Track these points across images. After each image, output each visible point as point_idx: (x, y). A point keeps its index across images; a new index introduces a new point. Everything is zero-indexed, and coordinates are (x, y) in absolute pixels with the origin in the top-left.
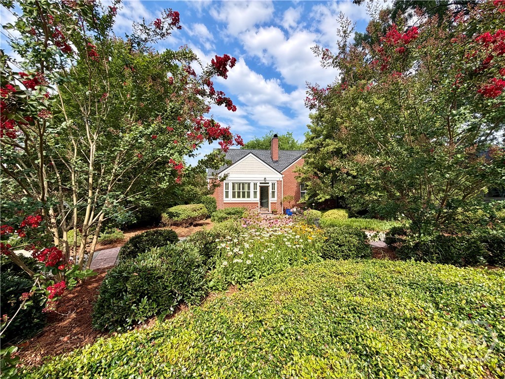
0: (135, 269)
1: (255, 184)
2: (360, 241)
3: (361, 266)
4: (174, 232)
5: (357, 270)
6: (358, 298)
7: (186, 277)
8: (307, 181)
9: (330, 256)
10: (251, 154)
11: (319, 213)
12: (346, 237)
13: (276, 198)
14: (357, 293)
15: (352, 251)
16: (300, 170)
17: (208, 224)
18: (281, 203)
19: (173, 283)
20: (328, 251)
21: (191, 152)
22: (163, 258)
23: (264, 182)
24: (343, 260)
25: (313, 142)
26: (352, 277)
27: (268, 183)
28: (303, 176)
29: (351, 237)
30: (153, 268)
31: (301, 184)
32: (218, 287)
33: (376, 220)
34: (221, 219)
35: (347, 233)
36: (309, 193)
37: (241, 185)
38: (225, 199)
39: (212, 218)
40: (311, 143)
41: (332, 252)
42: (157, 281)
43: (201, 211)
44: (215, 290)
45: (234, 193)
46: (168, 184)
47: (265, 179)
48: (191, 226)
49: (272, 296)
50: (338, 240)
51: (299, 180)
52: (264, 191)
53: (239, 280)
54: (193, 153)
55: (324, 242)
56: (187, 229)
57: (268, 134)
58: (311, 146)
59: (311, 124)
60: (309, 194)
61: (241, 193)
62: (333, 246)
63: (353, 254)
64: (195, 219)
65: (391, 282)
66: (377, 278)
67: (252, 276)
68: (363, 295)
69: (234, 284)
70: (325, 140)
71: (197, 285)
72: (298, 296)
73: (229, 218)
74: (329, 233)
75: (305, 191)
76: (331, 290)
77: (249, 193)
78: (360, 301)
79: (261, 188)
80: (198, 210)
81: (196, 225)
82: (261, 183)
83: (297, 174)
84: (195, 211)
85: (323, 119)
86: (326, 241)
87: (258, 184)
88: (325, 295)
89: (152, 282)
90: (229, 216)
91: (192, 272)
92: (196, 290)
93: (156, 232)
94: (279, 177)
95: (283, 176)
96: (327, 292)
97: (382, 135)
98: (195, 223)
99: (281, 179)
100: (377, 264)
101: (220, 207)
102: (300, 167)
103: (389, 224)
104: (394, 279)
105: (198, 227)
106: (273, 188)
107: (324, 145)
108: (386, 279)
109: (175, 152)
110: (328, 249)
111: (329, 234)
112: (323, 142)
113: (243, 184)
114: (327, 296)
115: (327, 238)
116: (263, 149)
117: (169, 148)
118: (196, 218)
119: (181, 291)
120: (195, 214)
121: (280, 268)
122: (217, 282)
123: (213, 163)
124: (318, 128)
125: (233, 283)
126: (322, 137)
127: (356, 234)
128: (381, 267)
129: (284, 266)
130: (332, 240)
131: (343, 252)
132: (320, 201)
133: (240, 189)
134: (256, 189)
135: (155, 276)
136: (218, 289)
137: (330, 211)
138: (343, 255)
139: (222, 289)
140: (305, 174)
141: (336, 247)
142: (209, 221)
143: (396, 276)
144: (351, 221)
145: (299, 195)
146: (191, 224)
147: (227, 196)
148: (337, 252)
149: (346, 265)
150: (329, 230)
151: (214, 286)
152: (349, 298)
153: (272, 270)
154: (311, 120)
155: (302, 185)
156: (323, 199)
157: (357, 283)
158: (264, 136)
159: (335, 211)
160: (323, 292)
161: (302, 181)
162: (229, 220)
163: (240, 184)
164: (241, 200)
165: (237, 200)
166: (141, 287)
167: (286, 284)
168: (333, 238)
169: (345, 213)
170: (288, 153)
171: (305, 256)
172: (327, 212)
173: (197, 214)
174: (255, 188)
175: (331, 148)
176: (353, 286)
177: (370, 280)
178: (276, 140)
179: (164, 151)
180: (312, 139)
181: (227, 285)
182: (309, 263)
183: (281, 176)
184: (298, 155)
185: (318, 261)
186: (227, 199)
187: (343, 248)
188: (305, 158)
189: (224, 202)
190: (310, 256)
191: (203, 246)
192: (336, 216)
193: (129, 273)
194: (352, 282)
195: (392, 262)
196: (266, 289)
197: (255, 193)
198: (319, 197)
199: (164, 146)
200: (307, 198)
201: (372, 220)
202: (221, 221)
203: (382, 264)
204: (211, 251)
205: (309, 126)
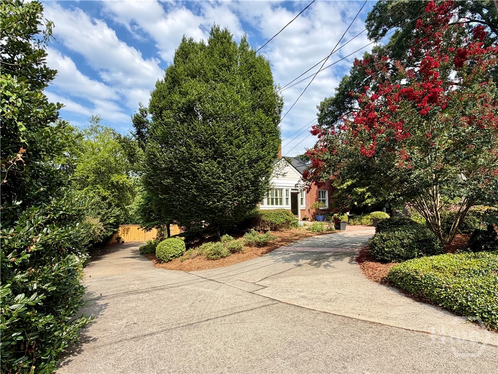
1: (287, 191)
13: (304, 205)
23: (294, 188)
27: (298, 190)
47: (295, 185)
61: (274, 200)
77: (281, 199)
79: (292, 194)
87: (290, 191)
106: (302, 195)
113: (276, 190)
134: (288, 196)
163: (273, 190)
164: (275, 207)
165: (271, 207)
197: (287, 199)
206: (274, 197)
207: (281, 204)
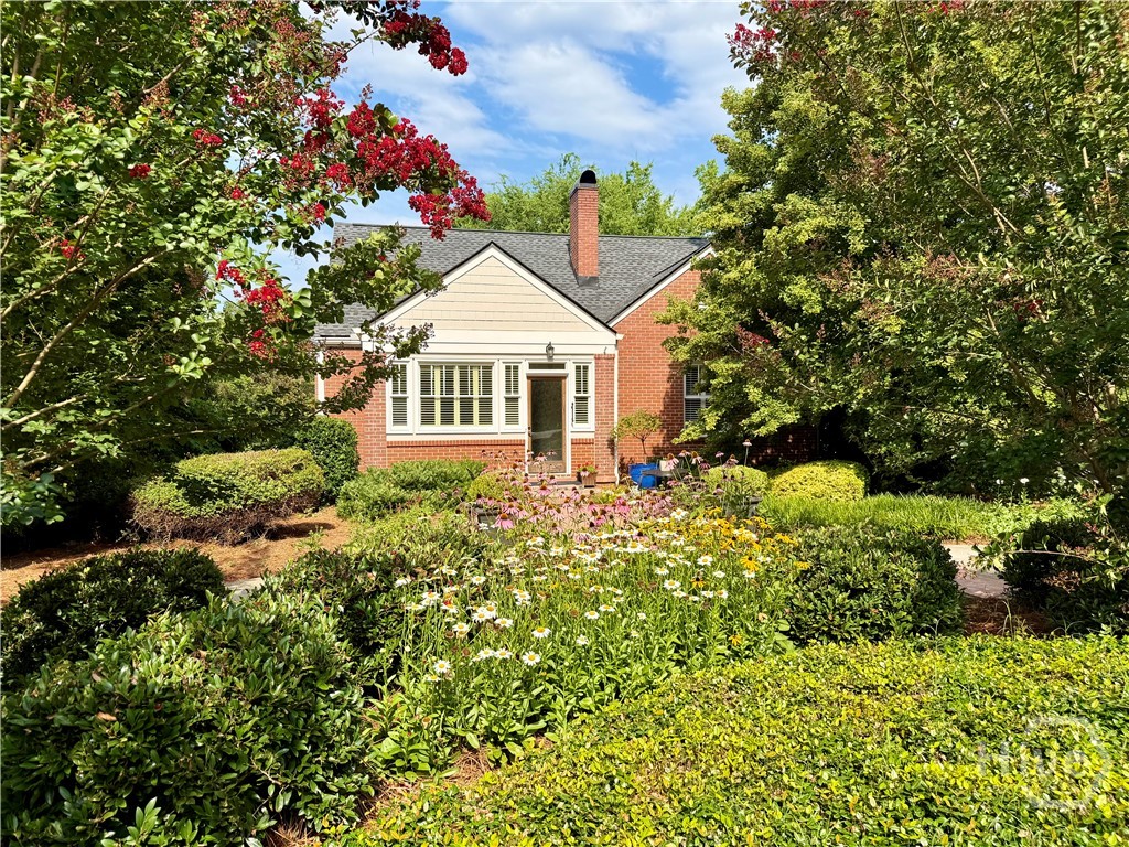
0: (103, 699)
1: (511, 371)
2: (926, 575)
3: (933, 662)
4: (205, 560)
5: (924, 673)
6: (937, 767)
7: (301, 722)
8: (711, 357)
9: (818, 630)
10: (492, 251)
11: (756, 477)
12: (875, 561)
13: (591, 424)
14: (932, 751)
15: (896, 610)
16: (683, 315)
17: (327, 526)
18: (611, 443)
19: (256, 747)
20: (809, 611)
21: (306, 233)
22: (204, 653)
23: (544, 360)
24: (869, 644)
25: (734, 204)
26: (909, 698)
27: (562, 366)
28: (696, 337)
29: (894, 561)
30: (173, 694)
31: (689, 370)
32: (414, 758)
33: (965, 500)
34: (385, 507)
35: (877, 545)
36: (718, 401)
37: (456, 373)
38: (390, 427)
39: (341, 503)
40: (730, 210)
41: (825, 615)
42: (193, 739)
43: (299, 476)
44: (403, 770)
45: (427, 405)
46: (206, 361)
47: (550, 347)
48: (255, 536)
49: (633, 776)
50: (846, 570)
51: (682, 355)
52: (546, 398)
53: (495, 729)
54: (312, 239)
55: (796, 582)
56: (241, 551)
57: (557, 169)
58: (728, 220)
59: (731, 135)
60: (717, 407)
61: (457, 405)
62: (828, 594)
63: (900, 621)
64: (273, 507)
65: (1044, 710)
66: (994, 698)
67: (539, 713)
68: (951, 756)
69: (475, 743)
70: (781, 198)
71: (344, 751)
72: (726, 773)
73: (412, 502)
74: (811, 547)
75: (703, 396)
76: (840, 746)
77: (486, 405)
78: (946, 775)
79: (537, 384)
80: (286, 472)
81: (277, 534)
82: (532, 366)
83: (673, 331)
84: (274, 476)
85: (775, 114)
86: (803, 577)
87: (524, 370)
88: (822, 764)
89: (176, 745)
90: (413, 495)
91: (322, 704)
92: (340, 770)
93: (131, 561)
94: (600, 340)
95: (620, 337)
96: (826, 752)
97: (1011, 184)
98: (274, 522)
99: (612, 350)
100: (988, 652)
101: (372, 459)
102: (685, 301)
103: (1010, 516)
104: (1052, 698)
105: (288, 540)
106: (581, 384)
107: (778, 218)
108: (1024, 700)
109: (230, 234)
110: (811, 607)
111: (814, 552)
112: (776, 207)
113: (464, 369)
114: (829, 766)
115: (806, 566)
116: (532, 230)
117: (205, 216)
118: (277, 504)
119: (285, 775)
120: (274, 489)
121: (642, 680)
122: (411, 742)
123: (371, 283)
124: (758, 150)
125: (474, 741)
126: (769, 186)
127: (911, 551)
128: (1003, 662)
129: (658, 671)
130: (825, 573)
131: (864, 614)
132: (763, 431)
133: (450, 390)
134: (516, 390)
135: (182, 723)
136: (412, 768)
137: (796, 469)
138: (865, 626)
139: (432, 766)
140: (702, 329)
141: (841, 597)
142: (327, 515)
143: (1056, 688)
144: (878, 506)
145: (677, 410)
146: (257, 530)
147: (400, 418)
148: (843, 616)
149: (883, 661)
150: (813, 537)
151: (397, 756)
152: (907, 769)
153: (613, 685)
154: (731, 118)
155: (690, 374)
156: (773, 426)
157: (927, 717)
158: (541, 175)
159: (818, 469)
160: (813, 754)
161: (693, 358)
162: (415, 508)
163: (450, 369)
164: (457, 431)
165: (438, 431)
166: (131, 765)
167: (677, 732)
168: (828, 564)
169: (853, 478)
170: (638, 246)
171: (731, 632)
172: (786, 475)
173: (281, 490)
174: (511, 384)
175: (805, 231)
176: (918, 728)
177: (971, 708)
178: (587, 193)
179: (184, 228)
180: (734, 192)
181: (448, 750)
182: (747, 657)
183: (610, 338)
184: (677, 257)
185: (779, 651)
186: (400, 428)
187: (867, 601)
188: (704, 265)
189: (389, 439)
190: (748, 632)
191: (341, 609)
192: (819, 488)
193: (80, 715)
194: (912, 716)
195: (1038, 642)
196: (609, 752)
197: (512, 402)
198: (755, 418)
199: (177, 211)
200: (711, 421)
201: (953, 502)
202: (382, 516)
203: (1005, 651)
204: (375, 624)
205: (720, 143)
206: (457, 394)
207: (486, 417)
